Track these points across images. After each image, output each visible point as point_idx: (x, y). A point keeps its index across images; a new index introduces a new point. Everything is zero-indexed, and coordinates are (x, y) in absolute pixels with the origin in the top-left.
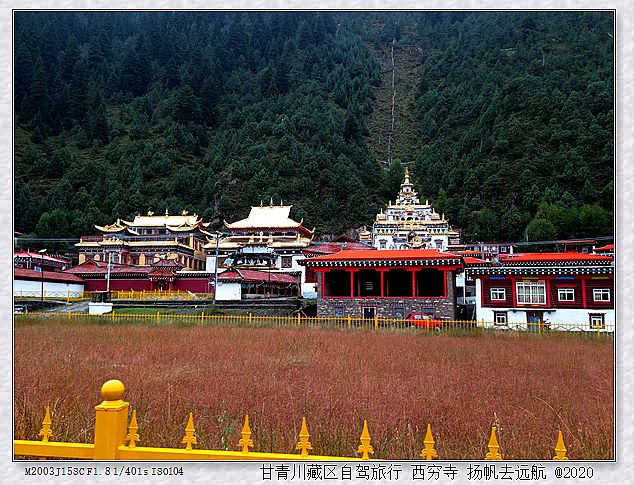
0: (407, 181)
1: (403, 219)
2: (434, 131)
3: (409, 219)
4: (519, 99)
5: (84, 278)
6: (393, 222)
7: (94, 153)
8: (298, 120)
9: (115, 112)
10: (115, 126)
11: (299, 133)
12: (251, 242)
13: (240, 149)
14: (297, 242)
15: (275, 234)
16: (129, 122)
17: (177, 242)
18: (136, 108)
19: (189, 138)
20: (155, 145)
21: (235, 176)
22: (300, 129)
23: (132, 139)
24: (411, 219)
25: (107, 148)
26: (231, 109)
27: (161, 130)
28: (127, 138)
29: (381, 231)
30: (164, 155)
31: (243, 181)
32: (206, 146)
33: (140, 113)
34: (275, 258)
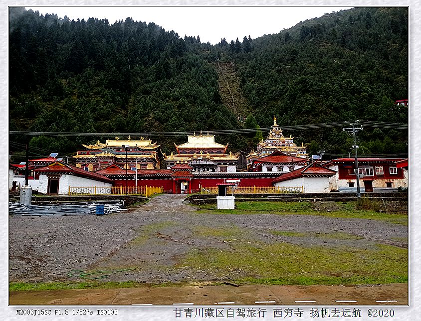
0: (275, 124)
1: (279, 146)
2: (258, 102)
4: (308, 87)
5: (111, 178)
6: (274, 147)
7: (55, 104)
8: (186, 92)
9: (64, 82)
10: (67, 90)
11: (187, 99)
12: (195, 157)
13: (154, 105)
14: (231, 157)
15: (209, 152)
16: (75, 88)
17: (153, 155)
18: (78, 81)
19: (118, 98)
20: (97, 101)
21: (157, 120)
22: (188, 97)
23: (78, 97)
24: (284, 145)
25: (63, 102)
26: (139, 85)
27: (98, 94)
28: (75, 97)
29: (267, 153)
30: (105, 107)
31: (162, 123)
32: (128, 104)
33: (82, 83)
34: (216, 167)
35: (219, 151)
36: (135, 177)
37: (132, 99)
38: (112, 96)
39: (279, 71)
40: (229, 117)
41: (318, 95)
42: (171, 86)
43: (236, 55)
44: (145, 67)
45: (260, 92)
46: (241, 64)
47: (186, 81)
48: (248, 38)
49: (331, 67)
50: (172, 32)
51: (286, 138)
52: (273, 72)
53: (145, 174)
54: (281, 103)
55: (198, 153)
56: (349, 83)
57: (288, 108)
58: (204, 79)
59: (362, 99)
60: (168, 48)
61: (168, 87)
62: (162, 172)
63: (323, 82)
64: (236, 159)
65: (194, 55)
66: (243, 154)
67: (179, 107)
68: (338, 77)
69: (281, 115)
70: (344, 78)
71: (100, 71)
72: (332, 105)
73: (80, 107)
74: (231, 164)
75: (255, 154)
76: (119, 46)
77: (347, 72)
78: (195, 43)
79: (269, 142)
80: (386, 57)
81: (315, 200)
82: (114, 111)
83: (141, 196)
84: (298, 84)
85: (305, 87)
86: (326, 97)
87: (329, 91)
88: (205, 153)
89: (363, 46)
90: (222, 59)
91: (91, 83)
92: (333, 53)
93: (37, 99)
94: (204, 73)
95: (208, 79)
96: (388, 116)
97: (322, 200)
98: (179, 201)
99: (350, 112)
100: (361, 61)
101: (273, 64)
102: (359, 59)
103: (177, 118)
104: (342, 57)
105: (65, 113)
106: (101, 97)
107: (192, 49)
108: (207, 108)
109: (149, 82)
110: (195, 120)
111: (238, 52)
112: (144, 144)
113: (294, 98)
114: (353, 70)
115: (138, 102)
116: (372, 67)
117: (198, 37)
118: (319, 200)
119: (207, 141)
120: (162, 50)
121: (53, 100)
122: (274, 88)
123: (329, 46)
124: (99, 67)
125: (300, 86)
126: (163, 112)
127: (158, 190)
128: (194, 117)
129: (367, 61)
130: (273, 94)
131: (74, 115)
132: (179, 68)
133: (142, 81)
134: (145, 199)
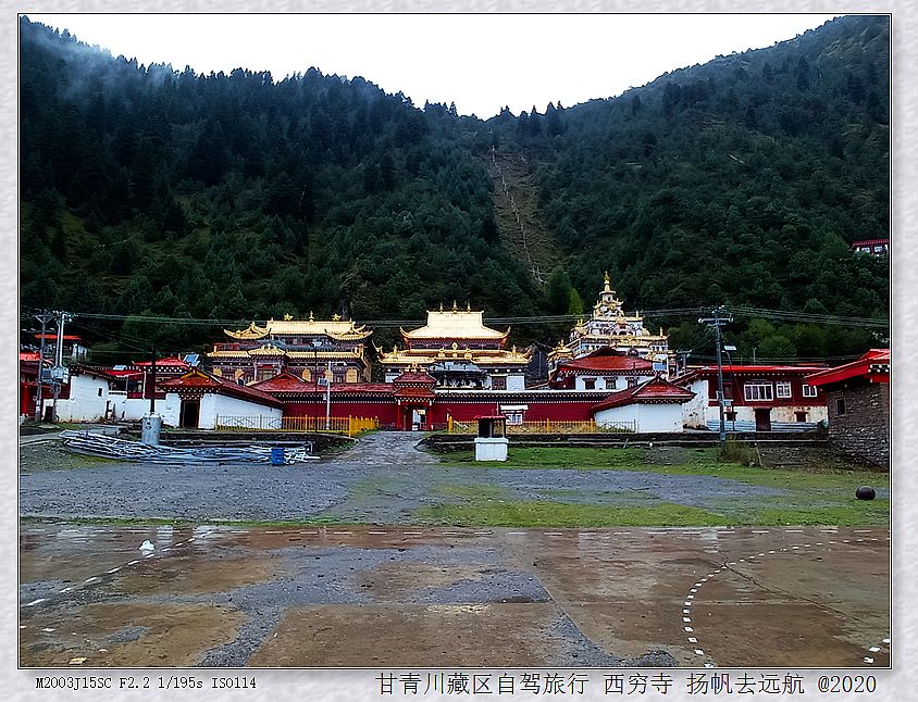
0: (607, 288)
1: (615, 333)
2: (576, 240)
3: (621, 333)
4: (676, 211)
5: (282, 399)
6: (603, 337)
7: (169, 247)
8: (425, 219)
9: (185, 203)
10: (191, 217)
11: (428, 232)
12: (441, 356)
13: (362, 246)
14: (514, 357)
15: (472, 347)
16: (205, 213)
17: (358, 353)
18: (212, 199)
19: (289, 233)
20: (248, 240)
21: (365, 278)
22: (429, 229)
23: (213, 232)
24: (624, 333)
25: (184, 243)
26: (330, 204)
27: (250, 224)
28: (207, 232)
29: (590, 348)
30: (263, 252)
31: (376, 284)
32: (307, 244)
33: (220, 203)
34: (484, 378)
35: (490, 344)
36: (327, 398)
37: (315, 234)
38: (276, 228)
39: (619, 176)
40: (513, 271)
41: (697, 229)
42: (396, 208)
43: (531, 141)
44: (343, 167)
45: (580, 220)
46: (540, 159)
47: (425, 196)
48: (556, 106)
49: (726, 168)
50: (400, 94)
51: (628, 319)
52: (608, 177)
53: (345, 392)
54: (622, 243)
55: (447, 348)
56: (760, 204)
57: (636, 253)
58: (463, 190)
59: (785, 238)
60: (390, 128)
61: (390, 208)
62: (376, 388)
63: (706, 202)
64: (526, 361)
65: (444, 140)
66: (541, 348)
67: (412, 250)
68: (738, 192)
69: (622, 267)
70: (750, 194)
71: (254, 179)
72: (724, 249)
73: (217, 252)
74: (514, 371)
75: (565, 350)
76: (294, 125)
77: (758, 181)
78: (445, 116)
79: (594, 326)
80: (837, 150)
81: (651, 444)
82: (281, 260)
83: (341, 434)
84: (658, 205)
85: (670, 212)
86: (713, 233)
87: (719, 221)
88: (463, 348)
89: (791, 126)
90: (501, 148)
91: (237, 202)
92: (728, 140)
93: (134, 237)
94: (464, 179)
95: (473, 192)
96: (836, 273)
97: (663, 445)
98: (407, 445)
99: (759, 266)
100: (787, 159)
101: (606, 160)
102: (782, 153)
103: (408, 273)
104: (746, 149)
105: (187, 265)
106: (257, 232)
107: (439, 128)
108: (469, 253)
109: (350, 198)
110: (444, 277)
111: (534, 134)
112: (340, 328)
113: (649, 235)
114: (768, 176)
115: (329, 239)
116: (807, 172)
117: (453, 105)
118: (659, 445)
119: (466, 324)
120: (378, 131)
121: (164, 238)
122: (608, 211)
123: (720, 126)
124: (253, 171)
125: (660, 209)
126: (378, 262)
127: (369, 424)
128: (441, 271)
129: (797, 158)
130: (605, 222)
131: (205, 269)
132: (413, 168)
133: (338, 196)
134: (349, 440)
